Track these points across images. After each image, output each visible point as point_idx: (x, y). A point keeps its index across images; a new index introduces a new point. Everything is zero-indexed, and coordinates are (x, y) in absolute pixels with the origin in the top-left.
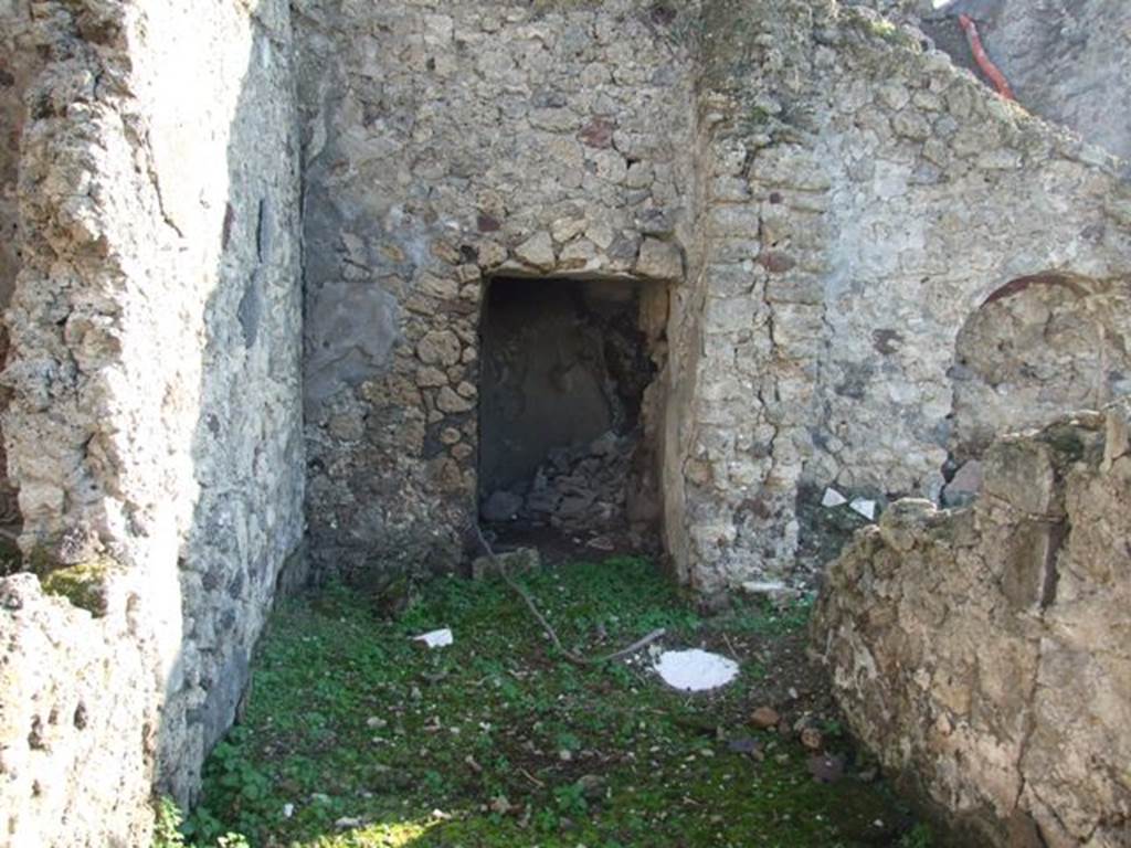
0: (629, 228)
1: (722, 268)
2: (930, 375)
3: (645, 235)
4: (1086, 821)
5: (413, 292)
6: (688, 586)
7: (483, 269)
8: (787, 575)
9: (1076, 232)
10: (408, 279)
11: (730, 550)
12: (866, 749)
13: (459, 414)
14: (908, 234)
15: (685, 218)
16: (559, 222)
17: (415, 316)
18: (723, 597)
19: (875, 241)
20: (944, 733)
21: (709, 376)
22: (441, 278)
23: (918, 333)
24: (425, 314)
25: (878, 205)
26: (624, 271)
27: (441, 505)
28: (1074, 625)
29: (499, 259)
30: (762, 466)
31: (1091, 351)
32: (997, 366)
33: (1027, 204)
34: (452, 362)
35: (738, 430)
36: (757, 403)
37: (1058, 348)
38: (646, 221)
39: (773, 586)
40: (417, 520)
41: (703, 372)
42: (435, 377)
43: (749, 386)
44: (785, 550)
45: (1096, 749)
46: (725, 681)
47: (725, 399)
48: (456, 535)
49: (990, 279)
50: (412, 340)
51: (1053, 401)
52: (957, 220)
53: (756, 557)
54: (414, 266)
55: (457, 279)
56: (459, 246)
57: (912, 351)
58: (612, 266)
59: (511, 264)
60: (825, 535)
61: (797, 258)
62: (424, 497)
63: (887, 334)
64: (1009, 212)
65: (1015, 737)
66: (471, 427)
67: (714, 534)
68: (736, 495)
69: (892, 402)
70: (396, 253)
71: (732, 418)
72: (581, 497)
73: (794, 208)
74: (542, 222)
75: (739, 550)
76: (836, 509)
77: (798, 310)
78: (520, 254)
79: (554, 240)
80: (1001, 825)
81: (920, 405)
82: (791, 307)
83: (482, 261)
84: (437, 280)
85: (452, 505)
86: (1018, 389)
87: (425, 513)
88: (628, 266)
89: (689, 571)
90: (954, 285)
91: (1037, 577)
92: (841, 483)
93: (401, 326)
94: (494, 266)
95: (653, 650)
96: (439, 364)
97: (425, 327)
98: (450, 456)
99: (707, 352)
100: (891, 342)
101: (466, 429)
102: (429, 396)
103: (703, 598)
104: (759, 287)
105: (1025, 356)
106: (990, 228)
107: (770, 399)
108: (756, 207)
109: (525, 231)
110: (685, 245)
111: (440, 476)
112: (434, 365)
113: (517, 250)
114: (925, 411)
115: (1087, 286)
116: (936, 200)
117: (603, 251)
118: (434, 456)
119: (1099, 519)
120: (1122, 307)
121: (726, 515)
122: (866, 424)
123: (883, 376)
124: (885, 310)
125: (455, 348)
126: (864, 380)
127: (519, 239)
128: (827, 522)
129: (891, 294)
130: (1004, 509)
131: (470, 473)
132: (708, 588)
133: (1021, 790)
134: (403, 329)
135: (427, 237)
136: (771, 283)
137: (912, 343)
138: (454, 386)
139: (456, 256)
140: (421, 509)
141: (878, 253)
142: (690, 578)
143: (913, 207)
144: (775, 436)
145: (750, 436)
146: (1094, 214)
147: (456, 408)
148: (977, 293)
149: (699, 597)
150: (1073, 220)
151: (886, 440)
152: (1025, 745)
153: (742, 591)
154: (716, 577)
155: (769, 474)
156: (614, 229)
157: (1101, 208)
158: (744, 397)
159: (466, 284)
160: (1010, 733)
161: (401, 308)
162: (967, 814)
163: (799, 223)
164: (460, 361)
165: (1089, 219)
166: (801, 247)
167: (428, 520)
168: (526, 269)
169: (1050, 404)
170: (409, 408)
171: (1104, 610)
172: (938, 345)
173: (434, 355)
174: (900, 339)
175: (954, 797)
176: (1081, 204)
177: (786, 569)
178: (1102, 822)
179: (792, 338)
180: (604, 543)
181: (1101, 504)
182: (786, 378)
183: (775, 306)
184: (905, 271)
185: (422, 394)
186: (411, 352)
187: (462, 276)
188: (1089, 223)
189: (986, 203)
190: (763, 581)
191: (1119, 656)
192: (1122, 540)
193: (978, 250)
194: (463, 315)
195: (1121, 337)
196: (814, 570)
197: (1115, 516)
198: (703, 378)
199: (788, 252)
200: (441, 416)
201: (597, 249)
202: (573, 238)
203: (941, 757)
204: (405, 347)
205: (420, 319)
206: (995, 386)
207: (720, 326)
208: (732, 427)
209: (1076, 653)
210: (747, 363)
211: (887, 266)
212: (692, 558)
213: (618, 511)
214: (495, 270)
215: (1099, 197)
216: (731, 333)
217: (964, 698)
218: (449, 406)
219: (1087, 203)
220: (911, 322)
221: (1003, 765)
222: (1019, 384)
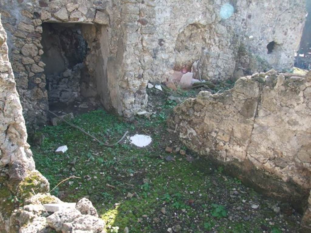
0: (92, 8)
1: (130, 24)
2: (171, 51)
3: (97, 10)
4: (265, 160)
5: (17, 30)
6: (123, 116)
7: (42, 21)
8: (146, 108)
9: (201, 13)
10: (14, 25)
11: (133, 105)
12: (194, 152)
13: (39, 73)
14: (166, 12)
15: (109, 4)
16: (69, 4)
17: (18, 39)
18: (133, 118)
19: (158, 14)
20: (222, 146)
21: (127, 57)
22: (27, 24)
23: (168, 40)
24: (23, 38)
25: (159, 3)
26: (91, 22)
27: (37, 103)
28: (265, 121)
29: (49, 17)
30: (141, 81)
31: (199, 42)
32: (180, 46)
33: (192, 5)
34: (36, 55)
35: (135, 71)
36: (140, 63)
37: (192, 41)
38: (97, 6)
39: (144, 112)
40: (29, 110)
41: (126, 55)
42: (29, 61)
43: (138, 59)
44: (145, 102)
45: (269, 146)
46: (150, 142)
47: (132, 63)
48: (44, 113)
49: (184, 25)
50: (19, 48)
51: (191, 55)
52: (177, 9)
53: (140, 105)
54: (16, 20)
55: (34, 25)
56: (33, 13)
57: (167, 45)
58: (87, 20)
59: (53, 19)
60: (152, 96)
61: (148, 21)
62: (30, 102)
63: (161, 40)
64: (188, 7)
65: (245, 145)
66: (44, 77)
67: (130, 101)
68: (135, 89)
69: (163, 59)
70: (7, 14)
71: (133, 68)
72: (67, 91)
73: (148, 5)
74: (63, 4)
75: (135, 104)
76: (152, 89)
77: (149, 36)
78: (56, 16)
79: (67, 11)
80: (241, 164)
81: (168, 59)
82: (147, 35)
83: (43, 18)
84: (25, 25)
85: (41, 103)
86: (184, 52)
87: (31, 107)
88: (92, 20)
89: (122, 112)
90: (176, 26)
91: (253, 111)
92: (151, 81)
93: (14, 42)
94: (46, 20)
95: (128, 137)
96: (30, 56)
97: (23, 43)
98: (38, 87)
99: (127, 50)
100: (162, 42)
101: (43, 78)
102: (28, 68)
103: (128, 119)
104: (139, 29)
105: (186, 44)
106: (184, 11)
107: (142, 62)
108: (138, 5)
109: (57, 7)
110: (110, 14)
111: (36, 94)
112: (28, 56)
113: (55, 14)
114: (170, 61)
115: (200, 26)
116: (172, 3)
117: (84, 15)
118: (33, 88)
119: (273, 99)
120: (207, 32)
121: (132, 96)
122: (157, 65)
123: (160, 52)
124: (161, 34)
125: (36, 50)
126: (156, 53)
127: (55, 11)
128: (151, 92)
129: (162, 29)
130: (242, 96)
131: (46, 92)
132: (129, 116)
133: (246, 155)
134: (14, 44)
135: (20, 8)
136: (142, 28)
137: (167, 42)
138: (37, 63)
139: (32, 16)
140: (30, 106)
141: (159, 17)
142: (123, 114)
143: (168, 4)
144: (144, 72)
145: (138, 73)
146: (205, 8)
147: (39, 71)
148: (181, 29)
149: (127, 119)
150: (201, 10)
151: (161, 69)
152: (248, 146)
153: (137, 115)
154: (131, 113)
155: (143, 82)
156: (87, 8)
157: (206, 7)
158: (137, 62)
159: (37, 26)
160: (244, 144)
161: (13, 36)
162: (229, 162)
163: (149, 10)
164: (38, 55)
165: (203, 10)
166: (149, 17)
167: (33, 109)
168: (57, 21)
169: (190, 56)
170: (21, 72)
171: (274, 118)
172: (172, 43)
173: (28, 53)
174: (164, 41)
175: (225, 159)
176: (202, 5)
177: (146, 107)
178: (269, 159)
179: (147, 44)
180: (85, 106)
181: (274, 96)
182: (146, 56)
183: (143, 35)
184: (166, 23)
185: (25, 67)
186: (19, 52)
187: (36, 24)
188: (204, 11)
189: (184, 4)
190: (142, 111)
191: (277, 127)
192: (279, 103)
193: (181, 17)
194: (37, 38)
195: (206, 39)
196: (153, 106)
197: (278, 98)
198: (126, 57)
199: (146, 19)
200: (34, 74)
201: (82, 15)
202: (74, 10)
203: (220, 151)
204: (16, 50)
205: (21, 40)
206: (179, 52)
207: (130, 42)
208: (133, 71)
209: (264, 127)
210: (137, 52)
211: (161, 21)
212: (123, 109)
213: (79, 94)
214: (47, 21)
215: (206, 4)
216: (133, 44)
217: (228, 138)
218: (36, 71)
219: (203, 5)
220: (167, 37)
221: (241, 151)
222: (185, 51)
